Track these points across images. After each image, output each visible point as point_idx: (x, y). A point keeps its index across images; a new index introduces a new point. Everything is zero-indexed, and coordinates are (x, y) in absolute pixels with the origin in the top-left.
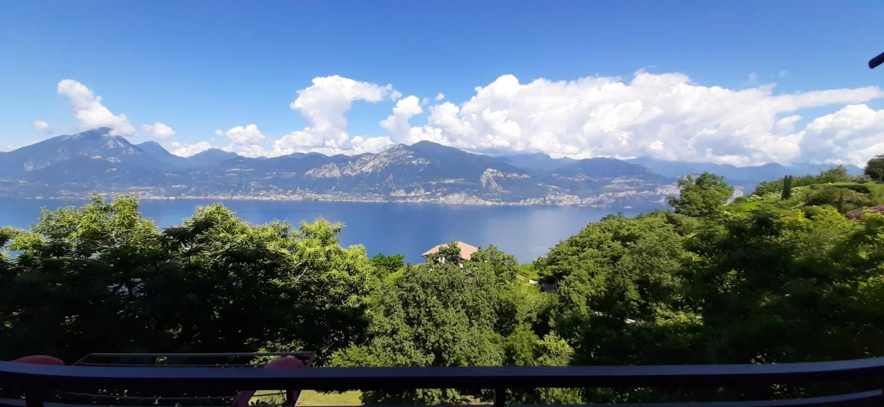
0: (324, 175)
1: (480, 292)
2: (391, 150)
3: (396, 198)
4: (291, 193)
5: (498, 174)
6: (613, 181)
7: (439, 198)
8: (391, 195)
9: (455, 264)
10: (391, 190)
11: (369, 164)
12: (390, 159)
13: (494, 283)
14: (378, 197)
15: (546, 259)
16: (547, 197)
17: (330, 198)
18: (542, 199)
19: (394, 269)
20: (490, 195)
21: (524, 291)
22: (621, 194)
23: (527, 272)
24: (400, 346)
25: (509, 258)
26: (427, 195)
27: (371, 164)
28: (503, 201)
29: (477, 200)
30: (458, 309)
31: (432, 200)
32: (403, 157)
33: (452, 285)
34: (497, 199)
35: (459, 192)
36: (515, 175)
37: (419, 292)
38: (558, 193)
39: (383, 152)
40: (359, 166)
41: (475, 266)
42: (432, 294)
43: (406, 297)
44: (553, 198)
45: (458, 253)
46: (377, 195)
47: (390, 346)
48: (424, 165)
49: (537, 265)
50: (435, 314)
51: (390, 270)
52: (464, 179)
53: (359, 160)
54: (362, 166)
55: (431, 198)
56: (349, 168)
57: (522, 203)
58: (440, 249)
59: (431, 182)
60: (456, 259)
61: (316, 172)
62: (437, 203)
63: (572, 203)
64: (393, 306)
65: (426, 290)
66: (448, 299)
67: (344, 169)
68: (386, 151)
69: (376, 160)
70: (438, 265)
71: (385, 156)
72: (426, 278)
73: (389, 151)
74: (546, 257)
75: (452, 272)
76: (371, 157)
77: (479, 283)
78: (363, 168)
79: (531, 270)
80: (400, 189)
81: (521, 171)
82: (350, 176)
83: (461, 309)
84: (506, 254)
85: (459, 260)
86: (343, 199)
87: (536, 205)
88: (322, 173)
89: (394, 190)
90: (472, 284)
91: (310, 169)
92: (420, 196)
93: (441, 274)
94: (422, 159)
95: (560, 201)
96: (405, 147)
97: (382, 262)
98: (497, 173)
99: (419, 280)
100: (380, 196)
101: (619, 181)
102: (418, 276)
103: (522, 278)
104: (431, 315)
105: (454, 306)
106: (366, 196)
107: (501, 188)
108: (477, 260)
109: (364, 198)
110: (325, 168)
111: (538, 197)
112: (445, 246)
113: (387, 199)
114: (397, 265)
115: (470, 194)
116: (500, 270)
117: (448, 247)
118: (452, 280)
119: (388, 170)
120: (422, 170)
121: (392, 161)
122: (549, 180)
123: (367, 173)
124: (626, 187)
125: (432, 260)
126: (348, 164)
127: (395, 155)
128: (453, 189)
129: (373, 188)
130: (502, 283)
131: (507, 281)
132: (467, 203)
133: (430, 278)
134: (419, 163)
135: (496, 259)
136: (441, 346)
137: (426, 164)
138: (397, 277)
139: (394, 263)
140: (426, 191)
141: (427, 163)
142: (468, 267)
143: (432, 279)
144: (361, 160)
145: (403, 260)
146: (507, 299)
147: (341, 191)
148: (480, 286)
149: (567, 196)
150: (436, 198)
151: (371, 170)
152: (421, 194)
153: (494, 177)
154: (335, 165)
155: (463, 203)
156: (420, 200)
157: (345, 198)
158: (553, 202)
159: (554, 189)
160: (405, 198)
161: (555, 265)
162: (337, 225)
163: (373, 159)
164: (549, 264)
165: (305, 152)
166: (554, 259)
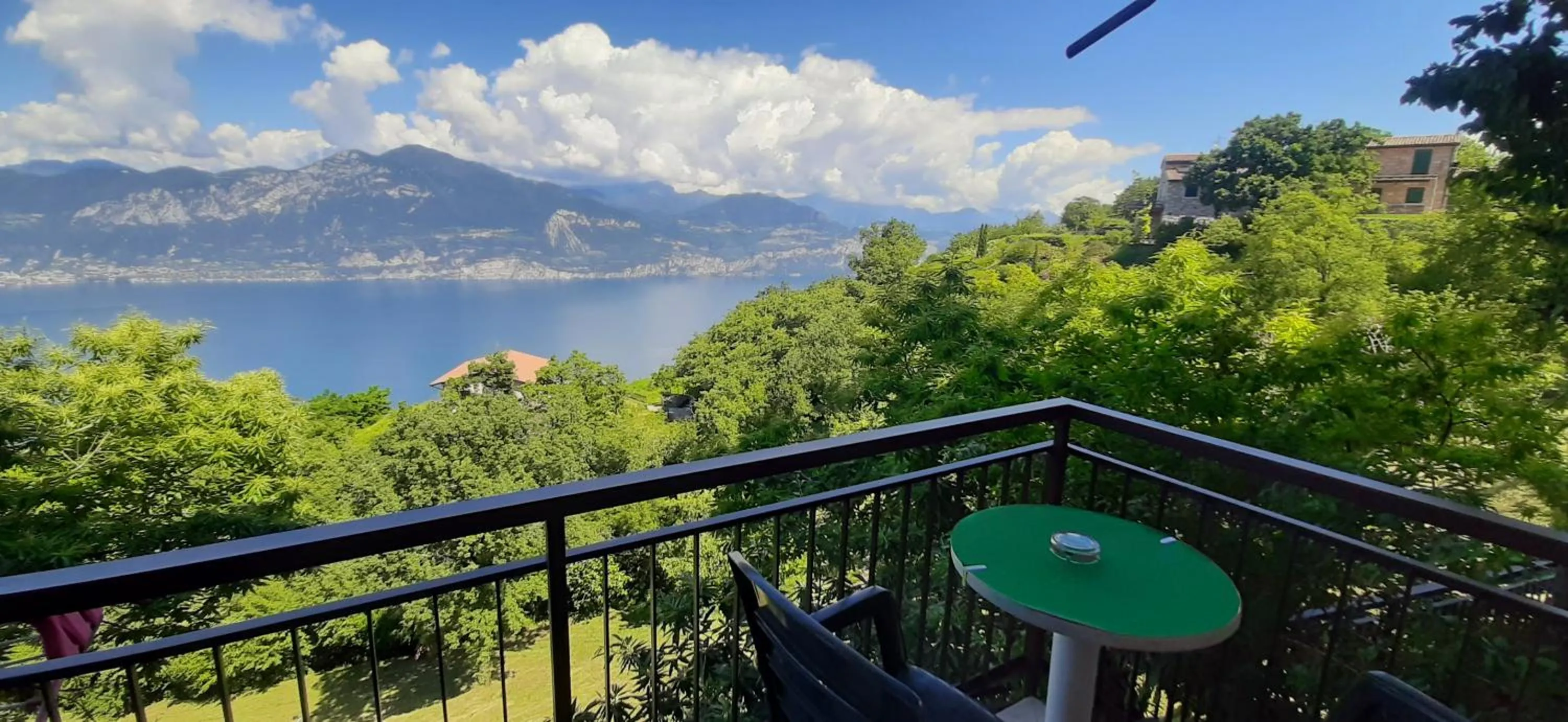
0: (135, 218)
1: (560, 436)
2: (329, 162)
3: (355, 270)
4: (39, 268)
5: (579, 221)
6: (774, 234)
7: (459, 268)
8: (340, 265)
9: (506, 392)
10: (340, 253)
11: (271, 194)
12: (328, 184)
13: (585, 418)
14: (307, 269)
15: (674, 368)
16: (670, 263)
17: (166, 276)
18: (663, 265)
19: (369, 419)
20: (567, 261)
21: (639, 426)
22: (786, 255)
23: (642, 393)
25: (609, 372)
26: (431, 262)
27: (277, 194)
28: (592, 270)
29: (541, 270)
30: (517, 475)
31: (444, 272)
32: (363, 179)
33: (501, 432)
34: (580, 268)
35: (503, 255)
36: (613, 222)
37: (430, 456)
38: (690, 255)
39: (306, 168)
40: (243, 198)
41: (546, 393)
42: (460, 454)
43: (402, 469)
44: (680, 262)
45: (508, 372)
46: (304, 264)
48: (416, 200)
49: (658, 380)
50: (472, 491)
51: (359, 421)
52: (512, 230)
53: (239, 183)
54: (251, 199)
55: (441, 269)
56: (213, 202)
57: (627, 273)
58: (469, 368)
59: (438, 237)
60: (507, 383)
61: (108, 212)
62: (457, 279)
63: (713, 271)
64: (374, 492)
65: (446, 450)
66: (497, 459)
67: (200, 204)
68: (314, 165)
69: (289, 184)
70: (468, 399)
71: (315, 178)
72: (444, 426)
73: (325, 164)
74: (674, 363)
75: (501, 407)
76: (274, 178)
77: (555, 421)
78: (253, 203)
79: (649, 388)
80: (362, 251)
81: (623, 215)
82: (217, 221)
83: (525, 474)
84: (603, 367)
85: (512, 386)
86: (206, 276)
87: (654, 275)
88: (129, 213)
89: (348, 255)
90: (542, 425)
91: (90, 203)
92: (414, 266)
93: (477, 414)
94: (410, 186)
95: (692, 269)
96: (365, 158)
97: (336, 408)
98: (577, 218)
99: (429, 432)
100: (312, 268)
101: (781, 234)
102: (425, 424)
103: (635, 404)
104: (463, 495)
105: (509, 470)
106: (273, 268)
107: (588, 248)
108: (549, 382)
109: (268, 272)
110: (137, 202)
111: (654, 261)
112: (482, 361)
113: (332, 273)
114: (374, 409)
115: (526, 259)
116: (595, 394)
117: (489, 363)
118: (502, 422)
119: (327, 207)
120: (413, 209)
121: (335, 189)
122: (674, 232)
123: (269, 215)
124: (793, 243)
125: (454, 390)
126: (207, 191)
127: (339, 174)
128: (487, 251)
129: (290, 251)
130: (599, 418)
131: (608, 412)
132: (522, 276)
133: (453, 425)
134: (403, 194)
135: (587, 376)
137: (420, 197)
138: (378, 433)
139: (366, 407)
140: (427, 255)
141: (426, 195)
142: (533, 395)
143: (457, 427)
144: (245, 183)
145: (386, 399)
146: (610, 442)
147: (197, 257)
148: (557, 426)
149: (704, 258)
150: (454, 268)
151: (279, 207)
152: (416, 262)
153: (571, 226)
154: (167, 193)
155: (512, 276)
156: (416, 273)
157: (211, 274)
158: (682, 269)
159: (682, 248)
160: (377, 270)
161: (689, 375)
162: (192, 327)
163: (282, 183)
164: (679, 375)
165: (67, 158)
166: (687, 364)
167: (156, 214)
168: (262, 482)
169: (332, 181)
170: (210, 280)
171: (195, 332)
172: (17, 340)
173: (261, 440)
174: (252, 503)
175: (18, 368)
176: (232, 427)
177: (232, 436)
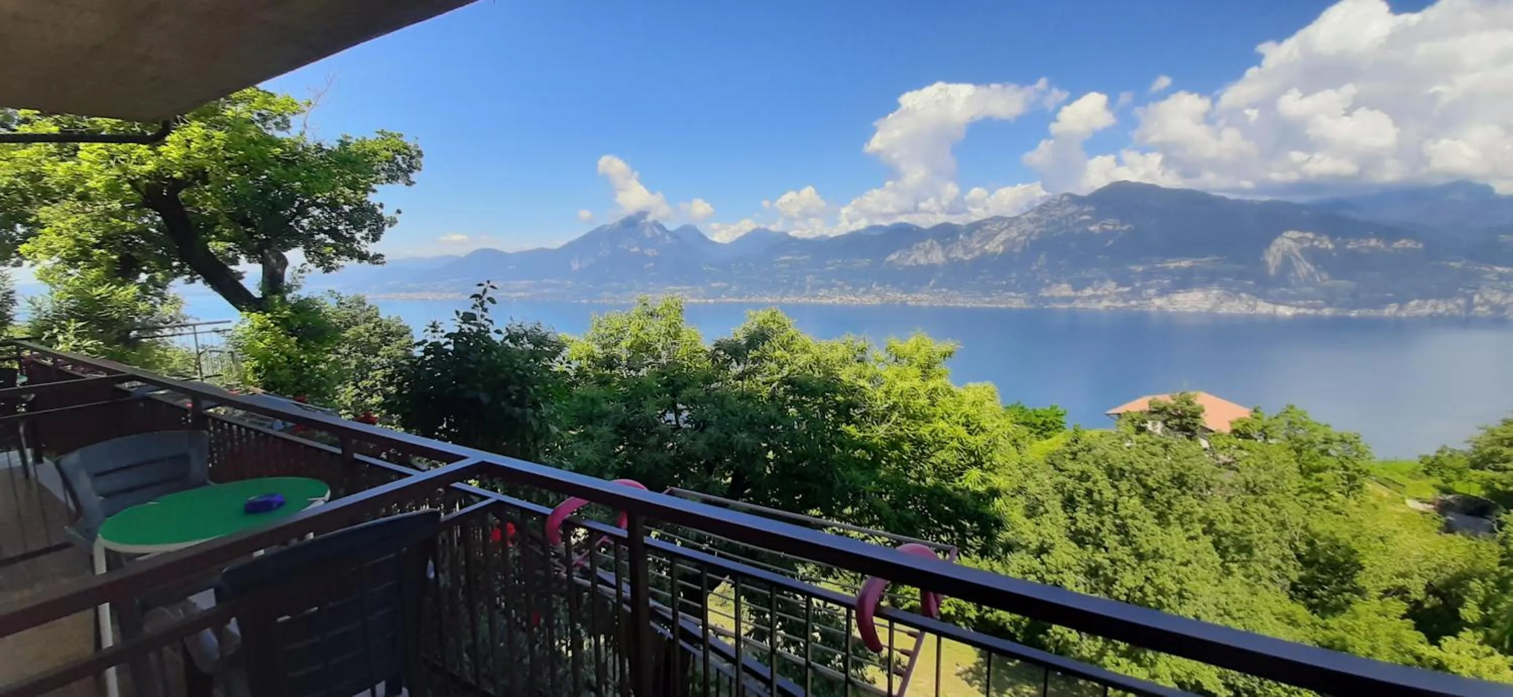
0: (915, 261)
1: (1255, 505)
2: (1044, 208)
3: (1052, 299)
4: (864, 293)
5: (1316, 243)
7: (1150, 299)
8: (1041, 294)
9: (1189, 437)
10: (1042, 284)
11: (998, 237)
12: (1041, 226)
13: (1296, 491)
14: (1014, 297)
15: (1466, 454)
16: (1476, 297)
17: (926, 301)
19: (1045, 433)
20: (1291, 292)
21: (1386, 524)
23: (1398, 478)
24: (1055, 577)
25: (1343, 441)
26: (1122, 293)
27: (1002, 237)
28: (1329, 304)
29: (1251, 303)
30: (1192, 534)
31: (1133, 303)
32: (1070, 218)
33: (1180, 481)
34: (1310, 302)
35: (1204, 285)
36: (1373, 242)
37: (1100, 484)
39: (1024, 214)
40: (979, 242)
41: (1240, 448)
42: (1129, 491)
43: (1071, 489)
44: (1497, 298)
45: (1195, 416)
46: (1013, 294)
47: (1035, 573)
48: (1115, 233)
49: (1431, 467)
50: (1137, 533)
51: (1037, 434)
52: (1216, 258)
53: (978, 231)
54: (984, 242)
55: (1131, 299)
56: (960, 247)
57: (1390, 310)
58: (1150, 404)
59: (1132, 268)
60: (1192, 427)
61: (903, 257)
62: (1146, 309)
64: (1043, 502)
65: (1116, 483)
66: (1169, 508)
67: (952, 248)
68: (1032, 210)
69: (1012, 228)
70: (1143, 436)
71: (1030, 221)
72: (1117, 458)
73: (1041, 210)
74: (1467, 448)
75: (1183, 454)
76: (1002, 225)
77: (1251, 485)
78: (985, 245)
79: (1413, 475)
80: (1059, 282)
81: (1390, 233)
82: (961, 261)
83: (1201, 535)
84: (1335, 432)
85: (1198, 431)
86: (949, 302)
87: (1441, 316)
88: (912, 258)
89: (1048, 286)
90: (1232, 486)
91: (893, 251)
92: (1104, 296)
93: (1154, 455)
94: (1111, 221)
96: (1076, 200)
97: (1022, 419)
98: (1312, 241)
99: (1101, 461)
100: (1018, 297)
102: (1098, 452)
103: (1385, 492)
104: (1127, 534)
105: (1182, 525)
106: (991, 296)
107: (1325, 276)
108: (1247, 436)
109: (988, 299)
110: (918, 249)
111: (1446, 294)
112: (1165, 399)
113: (1032, 302)
114: (1051, 425)
115: (1232, 292)
116: (1315, 464)
117: (1173, 402)
118: (1182, 471)
119: (1037, 246)
120: (1111, 242)
121: (1044, 229)
122: (1488, 253)
123: (995, 254)
125: (1130, 423)
126: (957, 239)
127: (1051, 216)
128: (1184, 282)
129: (1004, 282)
130: (1318, 496)
131: (1334, 493)
132: (1224, 310)
133: (1128, 460)
134: (1105, 229)
135: (1305, 439)
136: (1147, 599)
137: (1120, 230)
138: (1051, 448)
139: (1045, 421)
140: (1118, 286)
141: (1125, 228)
142: (1223, 448)
143: (1131, 463)
144: (983, 230)
145: (1063, 419)
146: (1332, 533)
147: (945, 287)
148: (1254, 493)
150: (1144, 299)
151: (1001, 248)
152: (1106, 292)
153: (1302, 251)
154: (935, 242)
155: (1211, 309)
156: (1105, 303)
157: (952, 300)
158: (1496, 308)
159: (1501, 276)
160: (1069, 300)
161: (1496, 469)
162: (947, 346)
163: (1006, 228)
164: (1474, 466)
165: (885, 223)
166: (1493, 454)
167: (927, 257)
168: (975, 473)
169: (1044, 222)
170: (950, 305)
171: (950, 349)
172: (860, 344)
173: (980, 440)
174: (968, 488)
175: (858, 361)
176: (963, 425)
177: (962, 432)
